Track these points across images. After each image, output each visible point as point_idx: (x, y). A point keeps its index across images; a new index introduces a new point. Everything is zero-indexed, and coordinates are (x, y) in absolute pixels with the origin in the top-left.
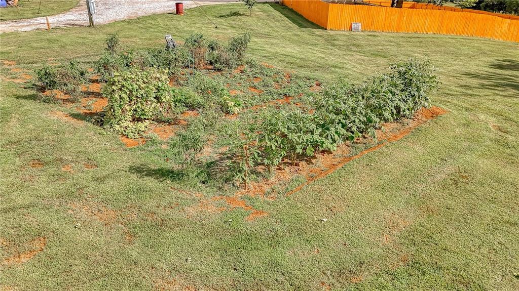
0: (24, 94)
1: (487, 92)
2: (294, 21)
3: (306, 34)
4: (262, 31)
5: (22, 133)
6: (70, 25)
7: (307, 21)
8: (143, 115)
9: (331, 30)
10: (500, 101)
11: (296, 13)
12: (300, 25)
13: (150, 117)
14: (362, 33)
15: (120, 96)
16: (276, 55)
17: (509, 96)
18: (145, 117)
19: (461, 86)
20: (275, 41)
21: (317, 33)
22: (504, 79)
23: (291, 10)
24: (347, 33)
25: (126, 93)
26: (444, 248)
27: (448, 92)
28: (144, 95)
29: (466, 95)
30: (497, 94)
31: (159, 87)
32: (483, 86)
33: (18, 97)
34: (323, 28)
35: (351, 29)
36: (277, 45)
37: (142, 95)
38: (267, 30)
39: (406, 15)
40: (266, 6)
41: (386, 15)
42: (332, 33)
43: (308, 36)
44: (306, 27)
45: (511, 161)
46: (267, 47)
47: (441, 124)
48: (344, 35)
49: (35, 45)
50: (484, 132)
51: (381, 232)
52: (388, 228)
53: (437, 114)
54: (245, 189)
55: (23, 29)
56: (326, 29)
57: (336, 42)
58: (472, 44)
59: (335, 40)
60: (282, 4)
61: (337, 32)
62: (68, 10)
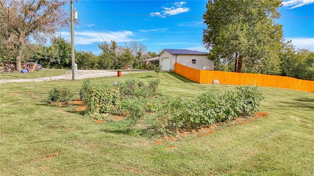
0: (41, 103)
1: (293, 108)
2: (181, 80)
3: (188, 85)
4: (164, 84)
5: (42, 117)
6: (62, 79)
7: (189, 80)
8: (105, 110)
9: (202, 83)
10: (301, 112)
11: (182, 77)
12: (185, 82)
13: (109, 112)
14: (219, 85)
15: (95, 99)
16: (173, 92)
17: (307, 110)
18: (106, 111)
19: (278, 106)
20: (172, 87)
21: (194, 85)
22: (302, 104)
23: (180, 75)
24: (211, 85)
25: (98, 97)
26: (277, 162)
27: (271, 108)
28: (107, 99)
29: (281, 109)
30: (299, 109)
31: (114, 96)
32: (291, 106)
33: (37, 105)
34: (198, 83)
35: (213, 83)
36: (173, 89)
37: (106, 99)
38: (167, 83)
39: (243, 76)
40: (166, 73)
41: (232, 76)
42: (203, 85)
43: (190, 86)
44: (188, 82)
45: (311, 133)
46: (168, 89)
47: (269, 118)
48: (210, 86)
49: (44, 86)
50: (294, 122)
51: (241, 155)
52: (244, 154)
53: (266, 115)
54: (163, 139)
55: (37, 81)
56: (199, 83)
57: (206, 89)
58: (282, 91)
59: (204, 88)
60: (174, 73)
61: (206, 85)
62: (60, 75)
